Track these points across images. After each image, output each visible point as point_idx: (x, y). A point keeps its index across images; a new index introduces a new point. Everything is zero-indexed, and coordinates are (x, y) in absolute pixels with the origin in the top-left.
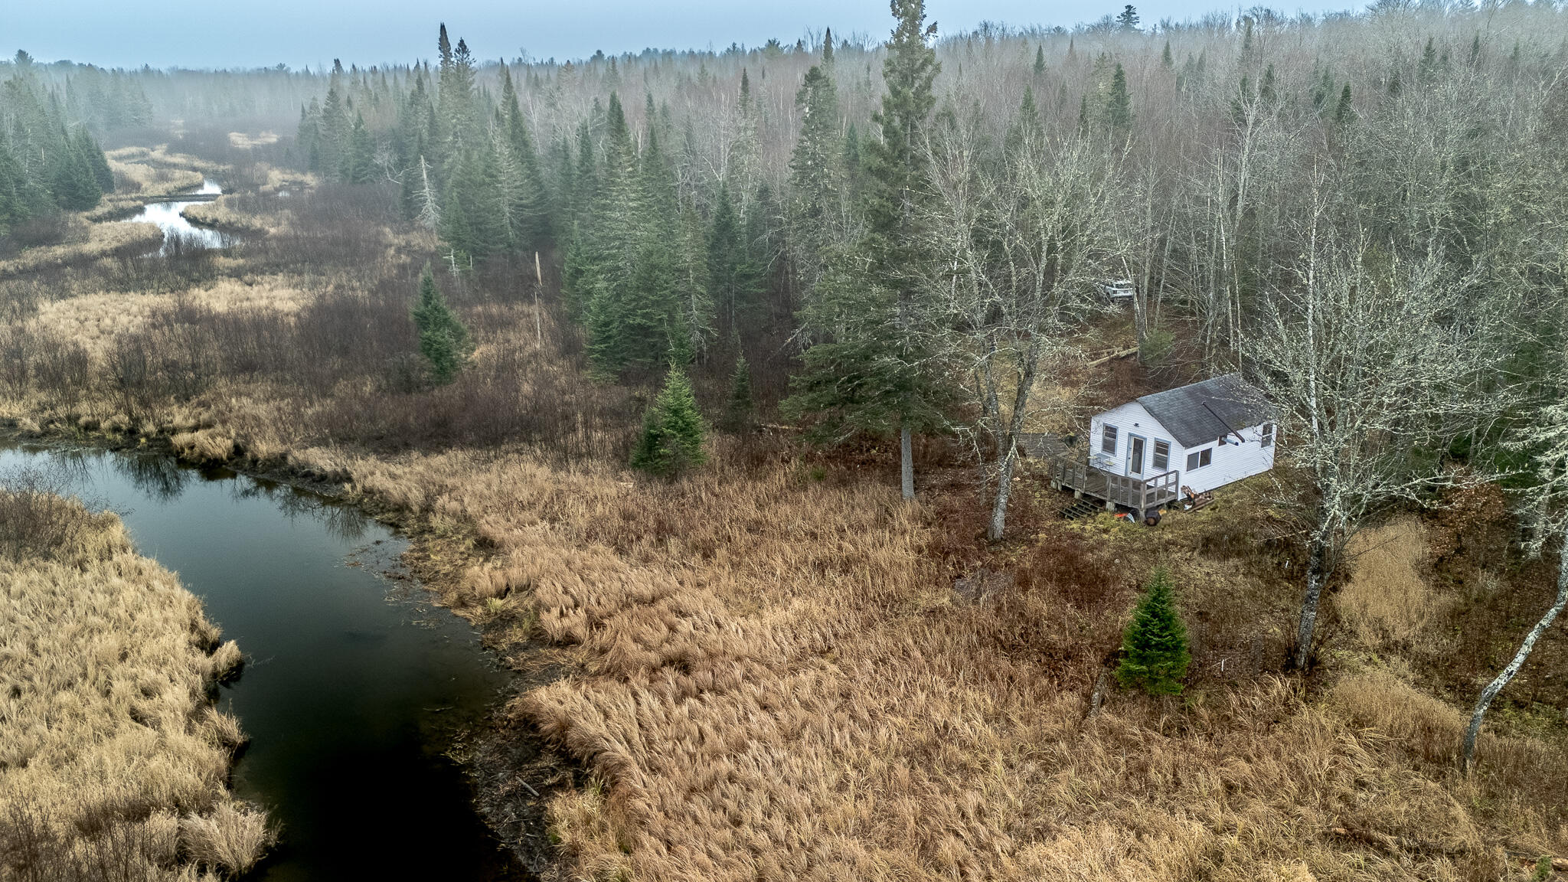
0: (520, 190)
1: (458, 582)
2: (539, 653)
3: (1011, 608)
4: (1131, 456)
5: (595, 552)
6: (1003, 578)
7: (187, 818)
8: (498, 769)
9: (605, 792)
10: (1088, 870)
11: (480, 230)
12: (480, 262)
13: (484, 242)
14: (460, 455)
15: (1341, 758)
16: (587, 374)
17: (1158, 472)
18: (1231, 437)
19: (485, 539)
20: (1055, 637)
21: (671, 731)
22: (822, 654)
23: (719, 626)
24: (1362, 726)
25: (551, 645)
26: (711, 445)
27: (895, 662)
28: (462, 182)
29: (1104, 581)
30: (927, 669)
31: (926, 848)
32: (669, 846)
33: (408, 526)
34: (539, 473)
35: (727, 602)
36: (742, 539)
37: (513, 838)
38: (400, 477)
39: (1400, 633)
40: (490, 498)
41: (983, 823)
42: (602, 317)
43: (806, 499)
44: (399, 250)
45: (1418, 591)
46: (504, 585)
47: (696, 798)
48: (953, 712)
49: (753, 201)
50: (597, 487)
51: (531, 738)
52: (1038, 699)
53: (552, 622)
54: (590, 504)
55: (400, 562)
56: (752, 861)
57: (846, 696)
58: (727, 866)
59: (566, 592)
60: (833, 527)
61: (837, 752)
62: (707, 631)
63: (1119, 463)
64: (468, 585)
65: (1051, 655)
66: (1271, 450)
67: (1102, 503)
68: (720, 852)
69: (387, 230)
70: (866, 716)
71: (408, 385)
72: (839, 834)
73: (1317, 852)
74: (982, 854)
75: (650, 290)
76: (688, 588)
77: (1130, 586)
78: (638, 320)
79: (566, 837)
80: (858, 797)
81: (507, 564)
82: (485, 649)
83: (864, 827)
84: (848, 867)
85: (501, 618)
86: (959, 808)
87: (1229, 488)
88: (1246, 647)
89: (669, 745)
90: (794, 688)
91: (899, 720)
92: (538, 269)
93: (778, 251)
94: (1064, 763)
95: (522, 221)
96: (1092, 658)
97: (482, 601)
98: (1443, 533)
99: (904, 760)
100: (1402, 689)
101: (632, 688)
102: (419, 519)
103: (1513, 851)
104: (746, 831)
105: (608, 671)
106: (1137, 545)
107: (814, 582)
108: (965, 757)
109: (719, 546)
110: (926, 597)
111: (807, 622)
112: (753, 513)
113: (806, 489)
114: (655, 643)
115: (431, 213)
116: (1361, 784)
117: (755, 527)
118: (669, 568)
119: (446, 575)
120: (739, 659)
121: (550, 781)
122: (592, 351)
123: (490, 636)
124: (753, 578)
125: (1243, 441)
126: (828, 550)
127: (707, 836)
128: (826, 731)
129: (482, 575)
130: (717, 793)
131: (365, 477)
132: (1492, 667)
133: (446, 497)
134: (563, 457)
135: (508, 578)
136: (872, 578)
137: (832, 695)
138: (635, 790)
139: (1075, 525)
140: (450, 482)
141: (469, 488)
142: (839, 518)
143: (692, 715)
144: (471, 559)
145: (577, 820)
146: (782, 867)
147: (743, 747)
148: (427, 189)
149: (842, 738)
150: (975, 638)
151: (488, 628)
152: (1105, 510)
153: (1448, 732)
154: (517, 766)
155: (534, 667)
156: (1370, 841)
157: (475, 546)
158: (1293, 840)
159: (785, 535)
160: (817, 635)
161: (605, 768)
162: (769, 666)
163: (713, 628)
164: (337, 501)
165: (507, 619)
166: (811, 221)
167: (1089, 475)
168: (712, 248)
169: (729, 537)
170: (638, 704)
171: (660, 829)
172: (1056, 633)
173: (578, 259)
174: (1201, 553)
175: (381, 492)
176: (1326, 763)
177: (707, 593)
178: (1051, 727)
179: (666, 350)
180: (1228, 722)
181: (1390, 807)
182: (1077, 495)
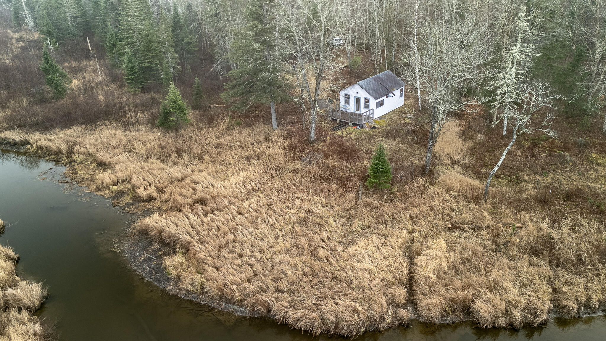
0: (74, 10)
1: (94, 181)
2: (139, 205)
3: (323, 166)
4: (355, 105)
5: (152, 163)
6: (318, 155)
7: (6, 290)
8: (135, 252)
9: (184, 254)
10: (371, 252)
11: (59, 29)
12: (61, 43)
13: (62, 34)
14: (79, 128)
15: (445, 203)
16: (125, 89)
17: (366, 110)
18: (390, 94)
19: (101, 162)
20: (341, 174)
21: (206, 227)
22: (256, 191)
23: (212, 185)
24: (450, 190)
25: (143, 202)
26: (191, 115)
27: (285, 190)
28: (47, 7)
29: (355, 152)
30: (298, 191)
31: (314, 254)
32: (217, 269)
33: (63, 160)
34: (117, 133)
35: (213, 176)
36: (214, 151)
37: (151, 277)
38: (53, 140)
39: (456, 158)
40: (99, 145)
41: (331, 242)
42: (130, 65)
43: (236, 132)
44: (18, 40)
45: (460, 143)
46: (116, 180)
47: (222, 250)
48: (311, 205)
49: (184, 11)
50: (145, 137)
51: (146, 238)
52: (340, 196)
53: (141, 192)
54: (144, 143)
55: (64, 176)
56: (250, 269)
57: (270, 205)
58: (241, 272)
59: (144, 180)
60: (249, 143)
61: (271, 226)
62: (208, 188)
63: (351, 108)
64: (100, 182)
65: (341, 181)
66: (403, 98)
67: (348, 123)
68: (238, 268)
69: (9, 31)
70: (280, 211)
71: (43, 101)
72: (280, 254)
73: (444, 234)
74: (333, 253)
75: (149, 51)
76: (196, 172)
77: (364, 153)
78: (147, 65)
79: (174, 273)
80: (284, 240)
81: (114, 172)
82: (114, 207)
83: (288, 251)
84: (287, 265)
85: (118, 193)
86: (321, 239)
87: (390, 113)
88: (408, 169)
89: (206, 233)
90: (250, 205)
91: (292, 211)
92: (89, 45)
93: (198, 32)
94: (354, 217)
95: (77, 24)
96: (356, 180)
97: (108, 187)
98: (463, 122)
99: (297, 225)
100: (460, 177)
101: (185, 213)
102: (67, 157)
103: (504, 224)
104: (246, 259)
105: (171, 208)
106: (363, 137)
107: (247, 165)
108: (319, 220)
109: (205, 155)
110: (291, 165)
111: (248, 180)
112: (215, 141)
113: (234, 129)
114: (189, 195)
115: (29, 22)
116: (453, 210)
117: (218, 146)
118: (186, 166)
119: (88, 179)
120: (224, 197)
121: (159, 253)
122: (127, 79)
123: (116, 201)
124: (222, 166)
125: (395, 95)
126: (250, 152)
127: (231, 263)
128: (266, 219)
129: (105, 177)
130: (231, 247)
131: (37, 142)
132: (487, 165)
133: (78, 147)
134: (127, 126)
135: (117, 177)
136: (270, 161)
137: (264, 205)
138: (197, 251)
139: (339, 133)
140: (78, 140)
141: (87, 142)
142: (250, 139)
143: (212, 220)
144: (97, 171)
145: (177, 266)
146: (263, 269)
147: (236, 229)
148: (26, 11)
149: (273, 220)
150: (313, 178)
151: (113, 198)
152: (349, 126)
153: (477, 189)
154: (143, 250)
155: (139, 211)
156: (460, 228)
157: (97, 165)
158: (435, 231)
159: (231, 148)
160: (253, 185)
161: (182, 245)
162: (237, 198)
163: (211, 187)
164: (25, 153)
165: (121, 194)
166: (215, 19)
167: (341, 113)
168: (173, 31)
169: (207, 151)
170: (188, 219)
171: (212, 264)
172: (341, 172)
173: (113, 39)
174: (386, 138)
175: (46, 147)
176: (441, 205)
177: (205, 173)
178: (347, 206)
179: (160, 77)
180: (406, 195)
181: (464, 216)
182: (338, 121)
